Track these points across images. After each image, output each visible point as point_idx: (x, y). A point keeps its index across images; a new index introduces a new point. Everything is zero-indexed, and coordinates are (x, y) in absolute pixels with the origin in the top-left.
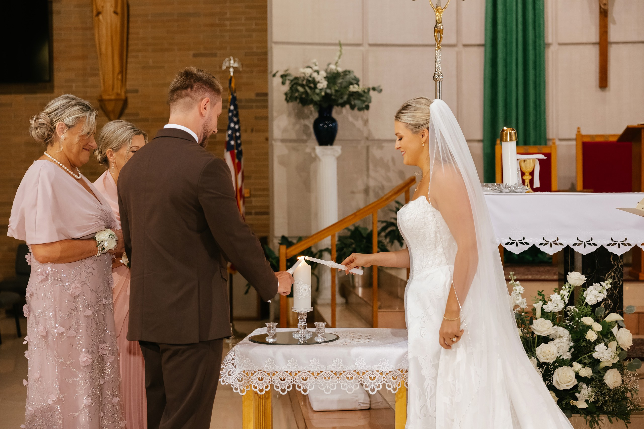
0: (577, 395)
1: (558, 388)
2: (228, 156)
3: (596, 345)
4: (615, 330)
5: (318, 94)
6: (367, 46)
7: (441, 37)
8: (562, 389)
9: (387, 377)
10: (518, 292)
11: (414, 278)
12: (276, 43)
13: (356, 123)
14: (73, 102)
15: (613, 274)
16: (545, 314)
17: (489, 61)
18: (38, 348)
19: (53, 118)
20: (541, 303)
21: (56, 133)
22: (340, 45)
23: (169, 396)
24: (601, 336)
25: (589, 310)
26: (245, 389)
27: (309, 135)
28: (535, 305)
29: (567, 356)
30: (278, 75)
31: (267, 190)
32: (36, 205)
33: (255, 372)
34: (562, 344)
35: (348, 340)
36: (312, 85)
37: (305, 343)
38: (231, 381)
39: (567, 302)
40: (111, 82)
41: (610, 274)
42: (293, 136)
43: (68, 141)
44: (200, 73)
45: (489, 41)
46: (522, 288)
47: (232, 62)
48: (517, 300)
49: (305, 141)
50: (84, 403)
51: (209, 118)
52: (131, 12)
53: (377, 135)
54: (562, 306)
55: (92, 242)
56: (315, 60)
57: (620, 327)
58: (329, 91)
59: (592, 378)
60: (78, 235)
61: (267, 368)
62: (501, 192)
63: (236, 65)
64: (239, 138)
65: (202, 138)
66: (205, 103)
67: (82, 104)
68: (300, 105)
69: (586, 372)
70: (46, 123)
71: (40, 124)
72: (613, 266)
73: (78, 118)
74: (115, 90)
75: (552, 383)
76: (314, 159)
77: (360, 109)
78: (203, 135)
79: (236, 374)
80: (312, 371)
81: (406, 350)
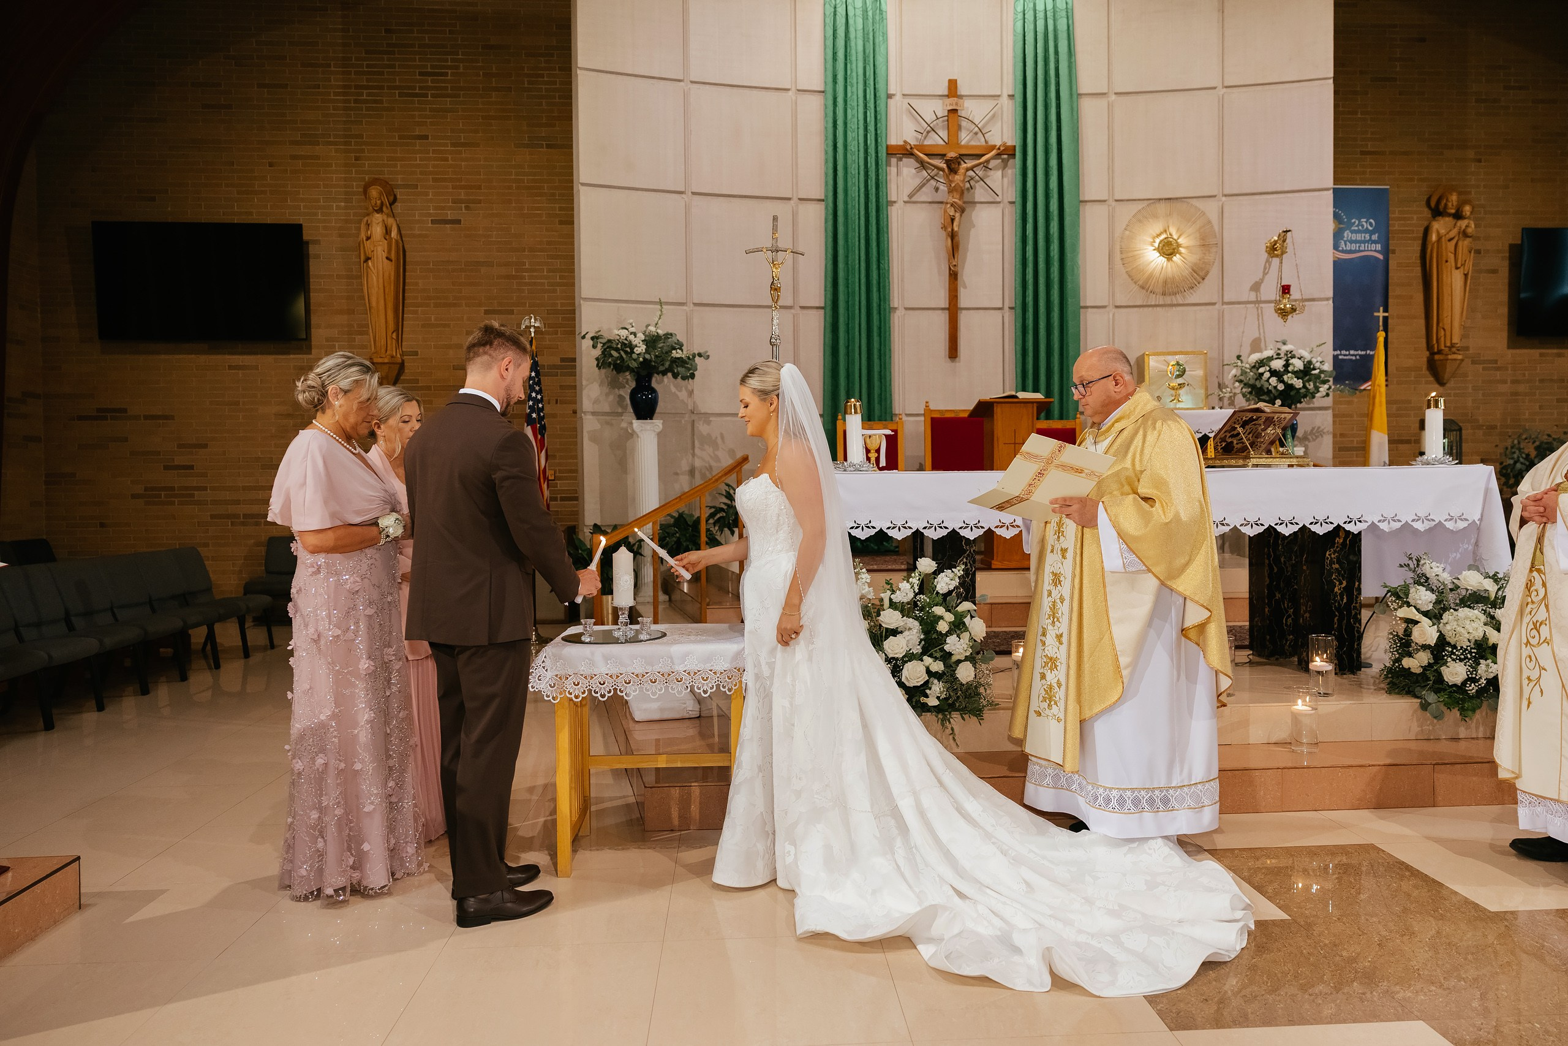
0: (928, 691)
1: (907, 684)
2: (528, 431)
3: (947, 636)
4: (967, 620)
5: (635, 360)
6: (692, 305)
7: (778, 296)
8: (912, 685)
9: (722, 676)
10: (864, 580)
11: (752, 565)
12: (586, 299)
13: (679, 394)
14: (349, 362)
15: (965, 560)
16: (893, 605)
17: (829, 326)
18: (307, 653)
19: (324, 380)
20: (889, 593)
21: (328, 398)
22: (661, 303)
23: (468, 705)
24: (953, 627)
25: (940, 599)
26: (558, 695)
27: (625, 408)
28: (882, 595)
29: (917, 650)
30: (588, 336)
31: (576, 471)
32: (305, 483)
33: (570, 676)
34: (912, 637)
35: (676, 637)
36: (628, 349)
37: (627, 642)
38: (542, 686)
39: (917, 591)
40: (383, 342)
41: (962, 560)
42: (607, 409)
43: (344, 409)
44: (502, 328)
45: (829, 303)
46: (869, 577)
47: (533, 320)
48: (863, 589)
49: (621, 414)
50: (365, 718)
51: (511, 380)
52: (408, 259)
53: (703, 408)
54: (911, 595)
55: (374, 528)
56: (631, 321)
57: (972, 617)
58: (647, 356)
59: (944, 673)
60: (358, 520)
61: (583, 671)
62: (845, 471)
63: (537, 324)
64: (542, 409)
65: (505, 405)
66: (507, 363)
67: (361, 365)
68: (614, 372)
69: (938, 666)
70: (316, 385)
71: (309, 387)
72: (965, 551)
73: (356, 381)
75: (901, 680)
76: (631, 435)
77: (684, 378)
78: (505, 400)
79: (547, 679)
80: (636, 672)
81: (741, 646)
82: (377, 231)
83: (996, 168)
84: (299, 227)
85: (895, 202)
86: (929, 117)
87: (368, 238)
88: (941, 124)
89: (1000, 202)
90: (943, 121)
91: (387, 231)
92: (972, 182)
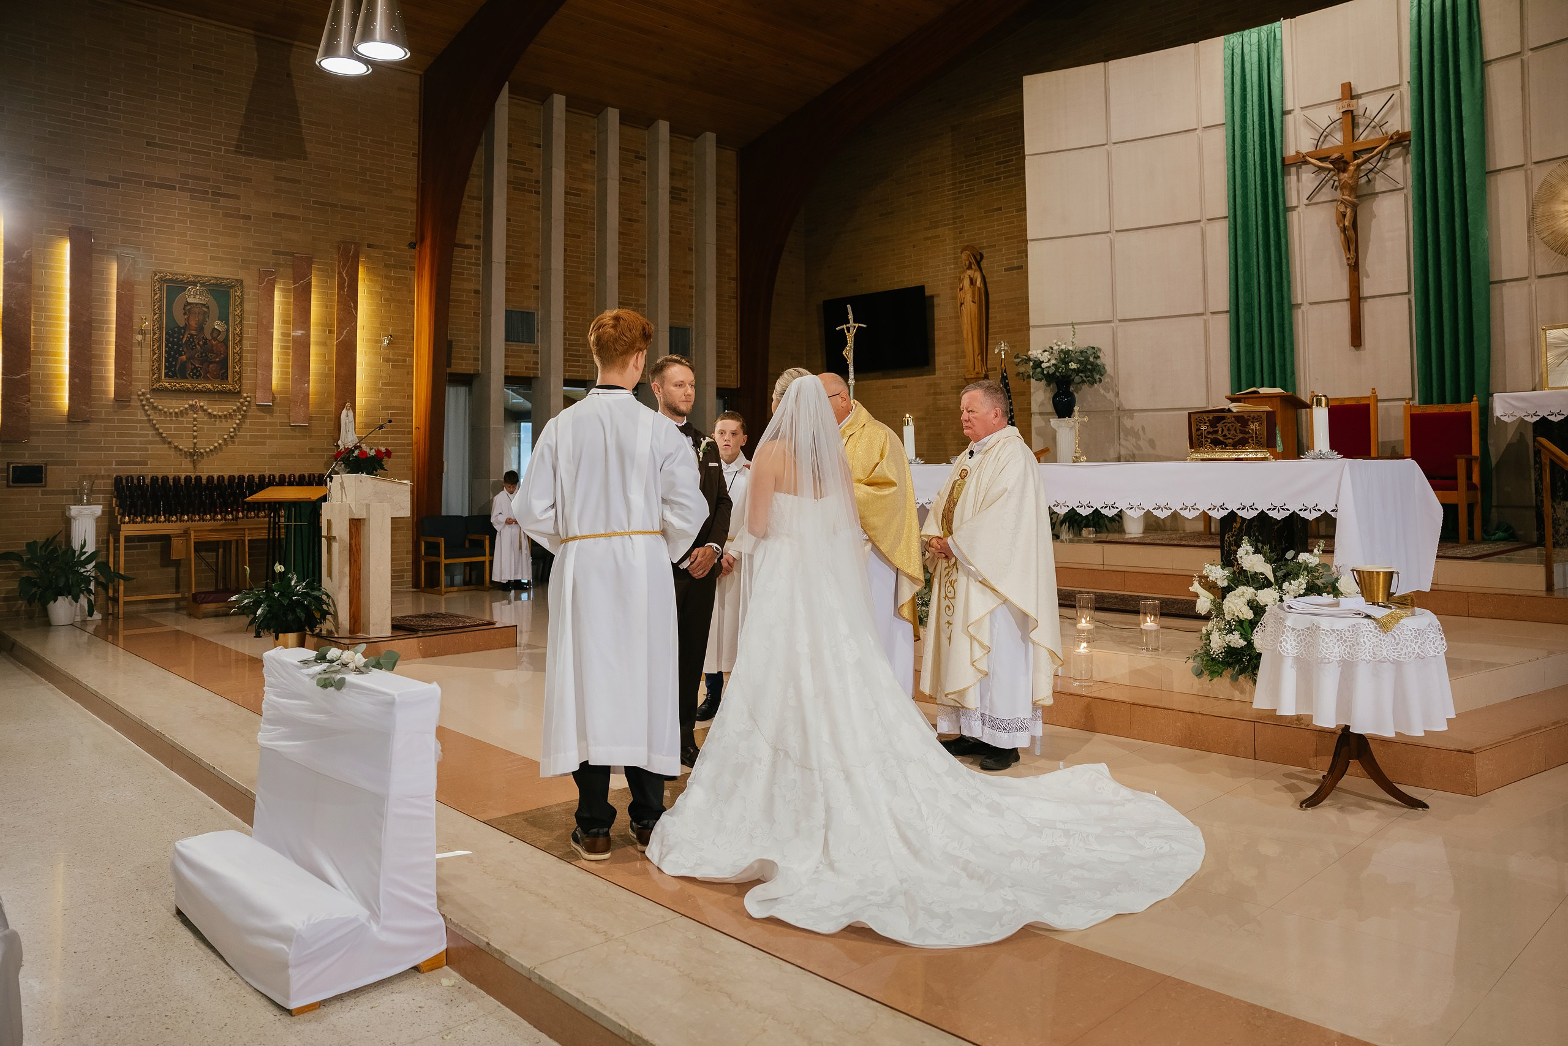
6: (1118, 321)
12: (1034, 327)
13: (1107, 395)
17: (1233, 327)
22: (1073, 324)
40: (972, 363)
42: (1050, 410)
45: (1233, 306)
47: (1003, 345)
53: (1127, 406)
56: (1055, 341)
63: (1006, 348)
74: (976, 370)
82: (967, 282)
83: (1396, 156)
84: (921, 289)
85: (1297, 207)
86: (1324, 123)
87: (961, 289)
88: (1338, 127)
89: (1403, 188)
90: (1341, 123)
91: (972, 282)
92: (1371, 176)
